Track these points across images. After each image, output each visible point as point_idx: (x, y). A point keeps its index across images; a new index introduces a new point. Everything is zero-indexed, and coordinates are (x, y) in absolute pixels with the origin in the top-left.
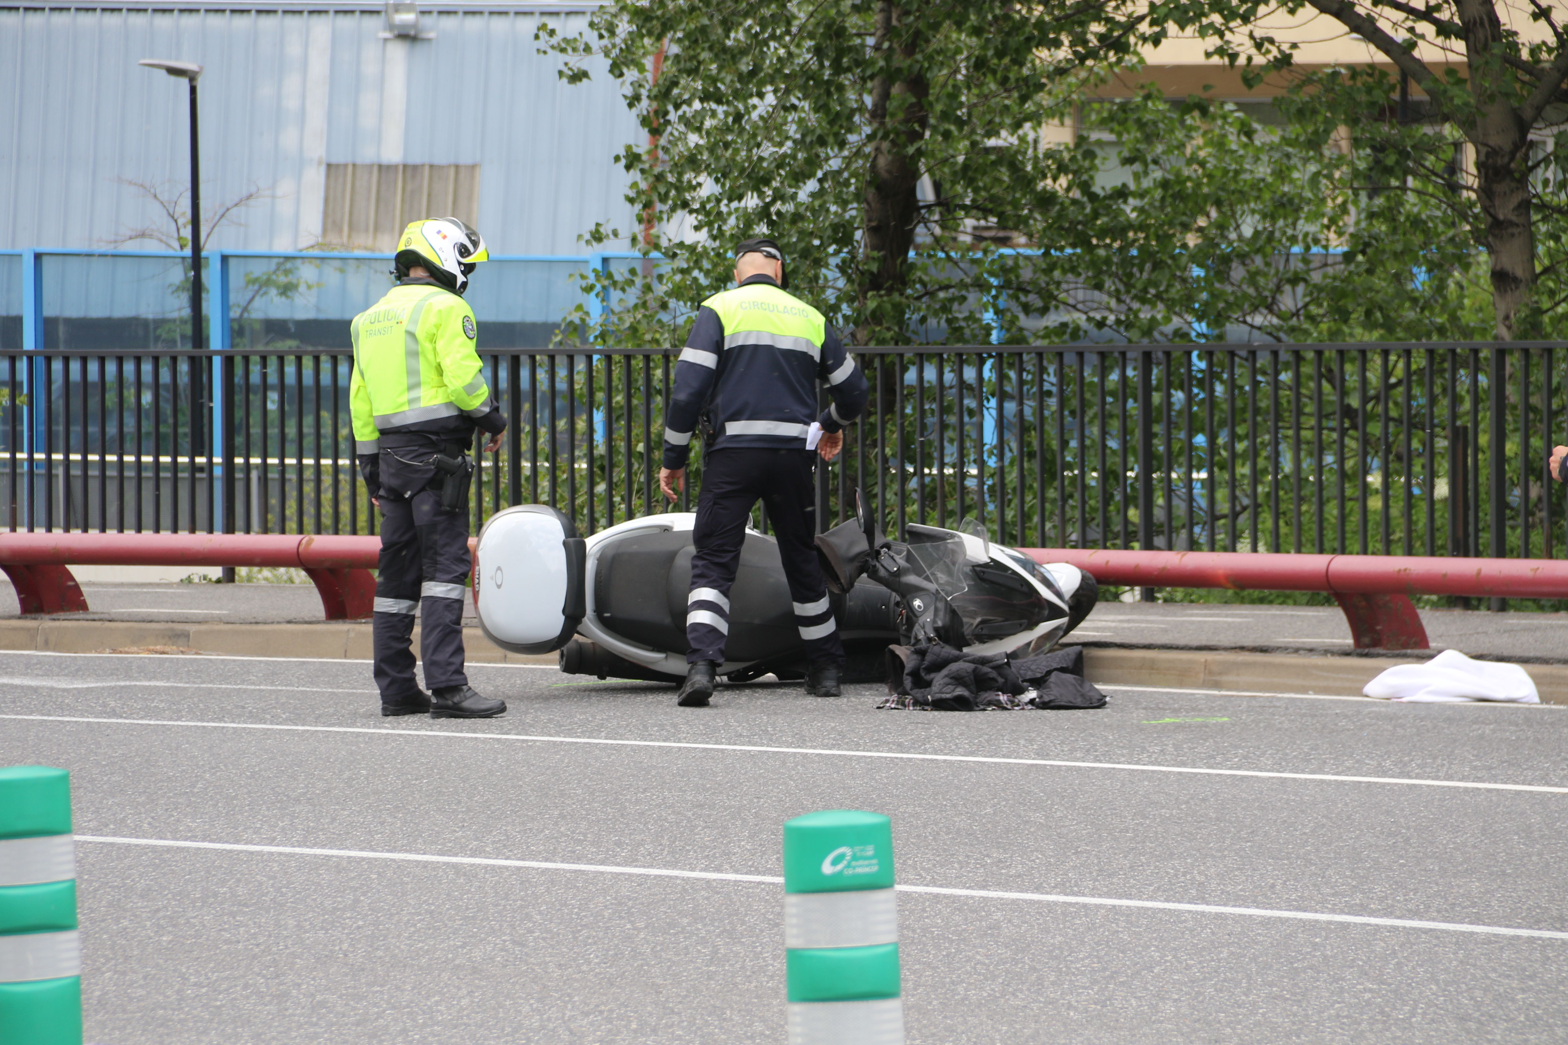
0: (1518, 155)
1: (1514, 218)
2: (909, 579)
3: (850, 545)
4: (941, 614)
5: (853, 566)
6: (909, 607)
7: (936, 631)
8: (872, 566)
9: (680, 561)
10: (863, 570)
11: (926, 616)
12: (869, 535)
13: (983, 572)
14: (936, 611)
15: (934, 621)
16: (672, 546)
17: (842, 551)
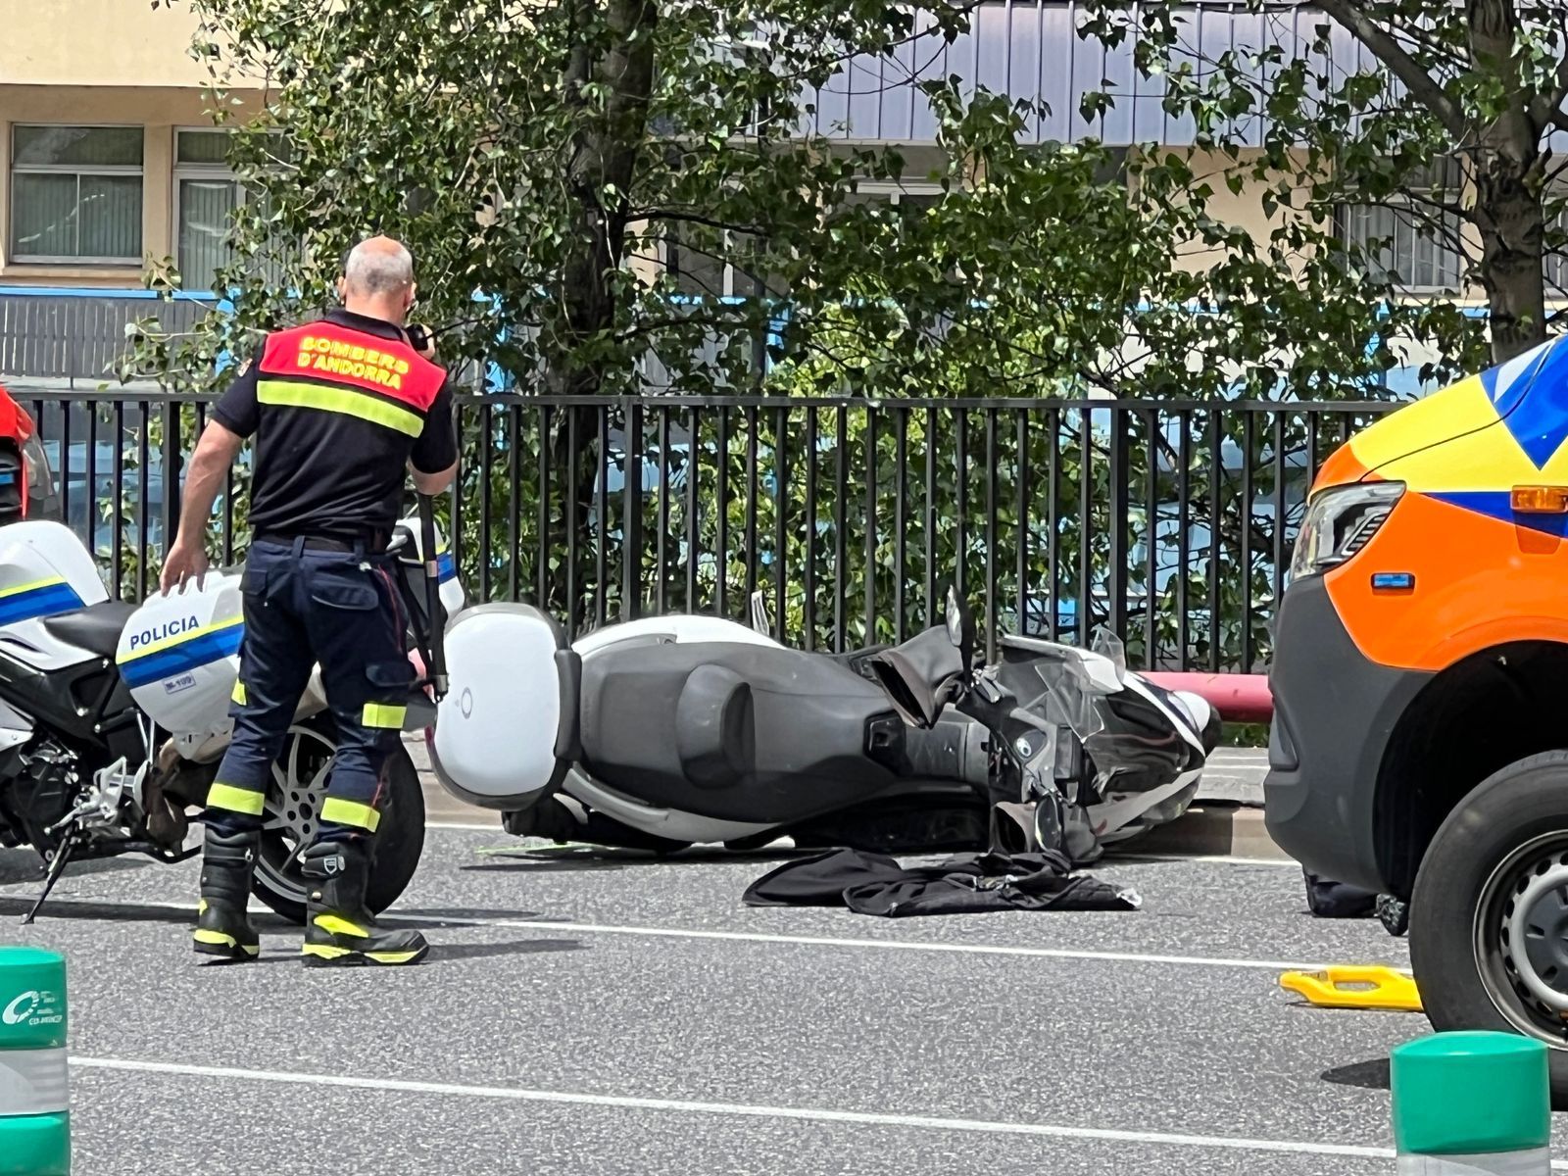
0: (1532, 167)
1: (1525, 249)
2: (1016, 713)
3: (933, 666)
4: (1068, 761)
5: (939, 693)
6: (1010, 752)
7: (1061, 784)
8: (965, 694)
9: (695, 686)
10: (951, 697)
11: (1040, 765)
12: (966, 650)
13: (1120, 704)
14: (1059, 754)
15: (1056, 770)
16: (681, 664)
17: (924, 672)
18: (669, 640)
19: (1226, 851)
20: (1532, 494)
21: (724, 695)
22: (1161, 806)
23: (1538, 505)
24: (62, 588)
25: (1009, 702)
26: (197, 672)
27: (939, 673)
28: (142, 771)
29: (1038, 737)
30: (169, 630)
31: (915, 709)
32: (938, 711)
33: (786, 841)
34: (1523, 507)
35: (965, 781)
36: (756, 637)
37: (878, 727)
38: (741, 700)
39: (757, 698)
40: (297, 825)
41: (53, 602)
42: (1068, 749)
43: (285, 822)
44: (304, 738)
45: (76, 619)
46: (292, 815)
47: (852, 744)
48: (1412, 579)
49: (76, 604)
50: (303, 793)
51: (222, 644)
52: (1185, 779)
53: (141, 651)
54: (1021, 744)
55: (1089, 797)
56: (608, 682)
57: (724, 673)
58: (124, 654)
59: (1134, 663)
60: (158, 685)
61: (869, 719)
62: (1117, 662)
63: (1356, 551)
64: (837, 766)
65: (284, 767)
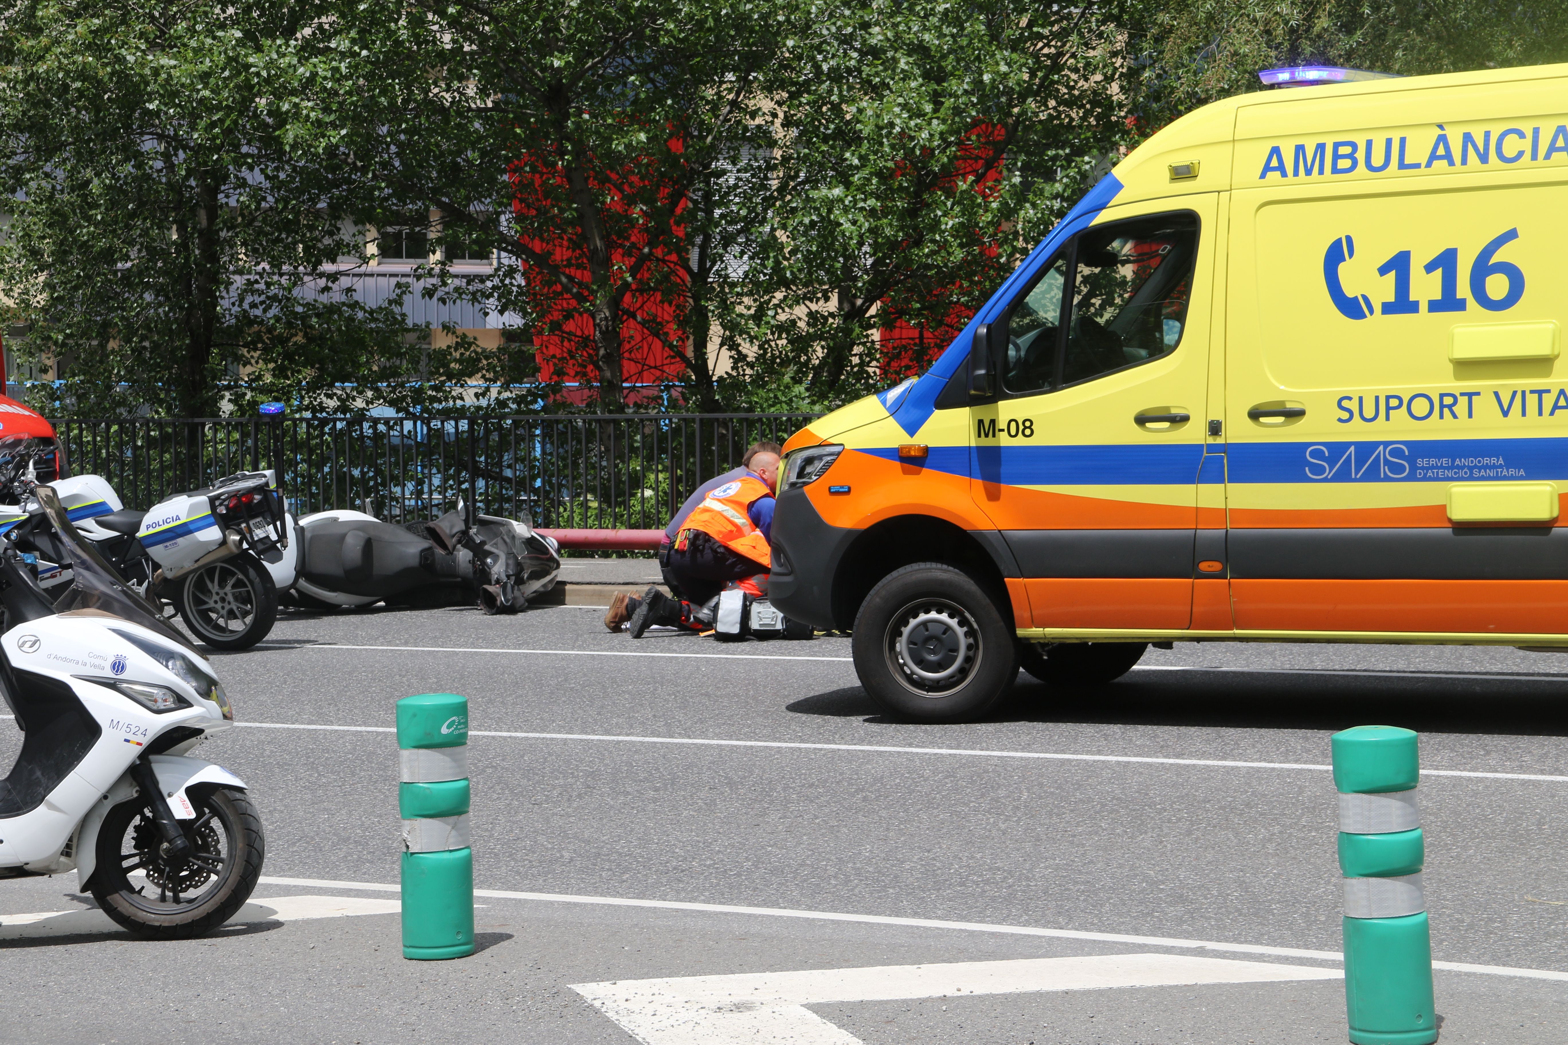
2: (487, 547)
3: (452, 527)
4: (511, 567)
5: (454, 540)
6: (484, 563)
7: (508, 577)
8: (465, 539)
9: (350, 540)
10: (459, 542)
11: (498, 568)
12: (466, 521)
13: (532, 543)
14: (507, 565)
15: (506, 571)
16: (342, 530)
17: (448, 531)
18: (335, 520)
19: (563, 603)
20: (909, 447)
21: (362, 543)
22: (544, 586)
23: (913, 453)
24: (103, 504)
25: (483, 543)
26: (180, 540)
27: (455, 530)
28: (145, 584)
29: (496, 558)
30: (165, 522)
31: (444, 546)
32: (454, 548)
33: (382, 604)
34: (904, 453)
35: (458, 576)
36: (368, 518)
37: (426, 554)
38: (368, 546)
39: (374, 544)
40: (219, 606)
41: (98, 511)
42: (511, 562)
43: (212, 604)
44: (222, 567)
45: (110, 518)
46: (216, 602)
47: (414, 562)
48: (849, 488)
49: (109, 511)
50: (222, 592)
51: (191, 527)
52: (554, 573)
53: (152, 531)
54: (489, 560)
55: (519, 581)
56: (312, 538)
57: (361, 534)
58: (142, 533)
59: (536, 526)
60: (160, 547)
61: (422, 551)
62: (528, 526)
63: (820, 476)
64: (408, 571)
65: (212, 581)
